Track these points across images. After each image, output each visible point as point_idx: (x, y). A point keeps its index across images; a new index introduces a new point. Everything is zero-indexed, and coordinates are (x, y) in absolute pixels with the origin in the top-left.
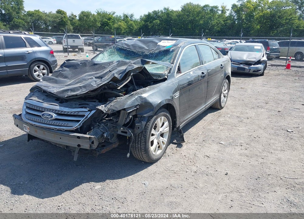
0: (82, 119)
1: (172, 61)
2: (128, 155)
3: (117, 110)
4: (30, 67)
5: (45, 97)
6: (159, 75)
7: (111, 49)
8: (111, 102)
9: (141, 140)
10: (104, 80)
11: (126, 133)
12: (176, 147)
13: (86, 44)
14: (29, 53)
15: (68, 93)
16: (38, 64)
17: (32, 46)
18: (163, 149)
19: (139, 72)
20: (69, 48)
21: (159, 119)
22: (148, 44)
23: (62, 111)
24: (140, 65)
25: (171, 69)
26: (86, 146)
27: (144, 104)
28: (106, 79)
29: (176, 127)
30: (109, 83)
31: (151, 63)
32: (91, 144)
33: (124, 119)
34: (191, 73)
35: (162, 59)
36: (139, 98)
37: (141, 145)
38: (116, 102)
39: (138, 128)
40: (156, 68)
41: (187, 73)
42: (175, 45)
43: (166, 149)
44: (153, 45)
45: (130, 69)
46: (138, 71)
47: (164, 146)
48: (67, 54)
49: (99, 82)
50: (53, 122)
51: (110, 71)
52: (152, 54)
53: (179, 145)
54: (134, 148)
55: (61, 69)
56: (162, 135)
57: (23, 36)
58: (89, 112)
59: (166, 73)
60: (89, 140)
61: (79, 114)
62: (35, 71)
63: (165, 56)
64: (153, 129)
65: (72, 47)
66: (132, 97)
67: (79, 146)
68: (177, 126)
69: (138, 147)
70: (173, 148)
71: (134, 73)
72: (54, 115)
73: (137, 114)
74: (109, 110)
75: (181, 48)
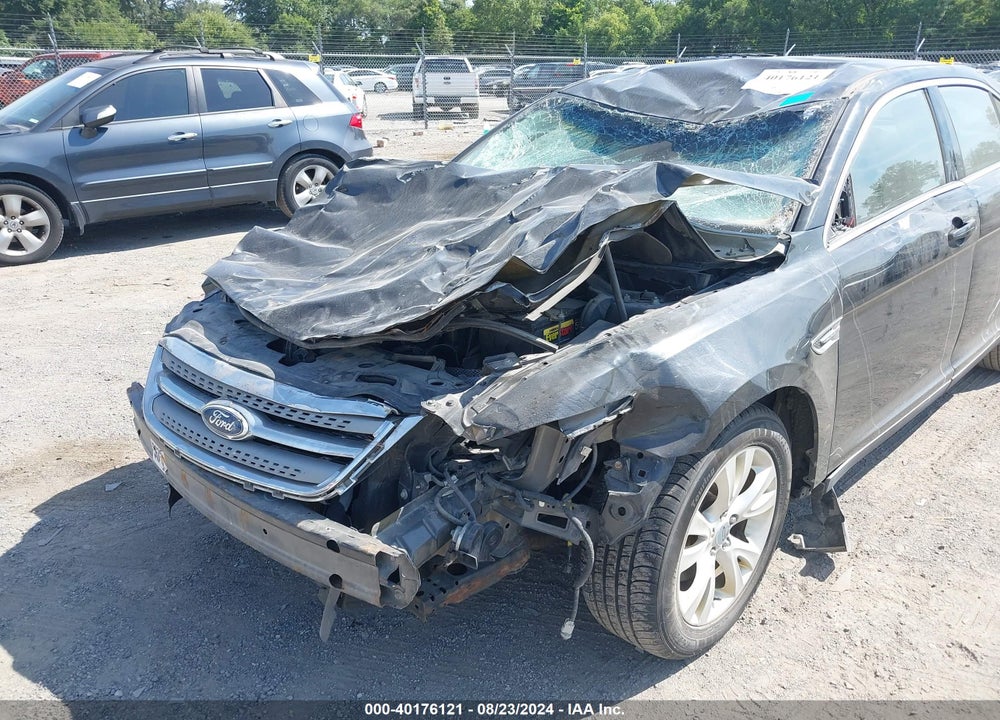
0: (358, 455)
1: (813, 165)
2: (568, 629)
3: (514, 426)
4: (281, 175)
5: (234, 326)
6: (747, 239)
7: (539, 113)
8: (492, 381)
9: (632, 567)
10: (479, 261)
11: (561, 522)
12: (804, 573)
13: (486, 90)
14: (281, 126)
15: (317, 319)
16: (309, 163)
17: (291, 102)
18: (739, 590)
19: (645, 229)
20: (430, 105)
21: (730, 464)
22: (701, 87)
23: (282, 407)
24: (648, 196)
25: (803, 209)
26: (365, 588)
27: (657, 397)
28: (488, 256)
29: (809, 486)
30: (489, 290)
31: (707, 181)
32: (385, 583)
33: (554, 462)
34: (904, 223)
35: (760, 155)
36: (631, 365)
37: (629, 593)
38: (515, 379)
39: (622, 512)
40: (730, 198)
41: (884, 227)
42: (827, 91)
43: (754, 590)
44: (721, 90)
45: (597, 215)
46: (639, 226)
47: (747, 576)
48: (424, 126)
49: (460, 270)
50: (245, 449)
51: (512, 219)
52: (714, 131)
53: (819, 566)
54: (600, 596)
55: (326, 201)
56: (739, 530)
57: (262, 67)
58: (392, 425)
59: (782, 225)
60: (376, 568)
61: (349, 428)
62: (300, 189)
63: (775, 142)
64: (697, 515)
65: (441, 100)
66: (596, 359)
67: (336, 580)
68: (818, 480)
69: (617, 597)
70: (789, 578)
71: (618, 238)
72: (251, 423)
73: (619, 439)
74: (478, 423)
75: (857, 105)
